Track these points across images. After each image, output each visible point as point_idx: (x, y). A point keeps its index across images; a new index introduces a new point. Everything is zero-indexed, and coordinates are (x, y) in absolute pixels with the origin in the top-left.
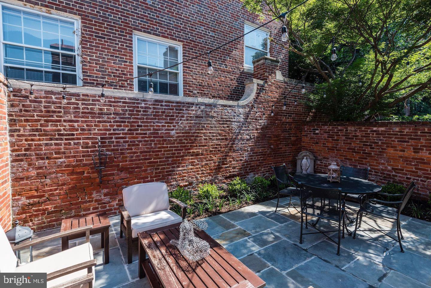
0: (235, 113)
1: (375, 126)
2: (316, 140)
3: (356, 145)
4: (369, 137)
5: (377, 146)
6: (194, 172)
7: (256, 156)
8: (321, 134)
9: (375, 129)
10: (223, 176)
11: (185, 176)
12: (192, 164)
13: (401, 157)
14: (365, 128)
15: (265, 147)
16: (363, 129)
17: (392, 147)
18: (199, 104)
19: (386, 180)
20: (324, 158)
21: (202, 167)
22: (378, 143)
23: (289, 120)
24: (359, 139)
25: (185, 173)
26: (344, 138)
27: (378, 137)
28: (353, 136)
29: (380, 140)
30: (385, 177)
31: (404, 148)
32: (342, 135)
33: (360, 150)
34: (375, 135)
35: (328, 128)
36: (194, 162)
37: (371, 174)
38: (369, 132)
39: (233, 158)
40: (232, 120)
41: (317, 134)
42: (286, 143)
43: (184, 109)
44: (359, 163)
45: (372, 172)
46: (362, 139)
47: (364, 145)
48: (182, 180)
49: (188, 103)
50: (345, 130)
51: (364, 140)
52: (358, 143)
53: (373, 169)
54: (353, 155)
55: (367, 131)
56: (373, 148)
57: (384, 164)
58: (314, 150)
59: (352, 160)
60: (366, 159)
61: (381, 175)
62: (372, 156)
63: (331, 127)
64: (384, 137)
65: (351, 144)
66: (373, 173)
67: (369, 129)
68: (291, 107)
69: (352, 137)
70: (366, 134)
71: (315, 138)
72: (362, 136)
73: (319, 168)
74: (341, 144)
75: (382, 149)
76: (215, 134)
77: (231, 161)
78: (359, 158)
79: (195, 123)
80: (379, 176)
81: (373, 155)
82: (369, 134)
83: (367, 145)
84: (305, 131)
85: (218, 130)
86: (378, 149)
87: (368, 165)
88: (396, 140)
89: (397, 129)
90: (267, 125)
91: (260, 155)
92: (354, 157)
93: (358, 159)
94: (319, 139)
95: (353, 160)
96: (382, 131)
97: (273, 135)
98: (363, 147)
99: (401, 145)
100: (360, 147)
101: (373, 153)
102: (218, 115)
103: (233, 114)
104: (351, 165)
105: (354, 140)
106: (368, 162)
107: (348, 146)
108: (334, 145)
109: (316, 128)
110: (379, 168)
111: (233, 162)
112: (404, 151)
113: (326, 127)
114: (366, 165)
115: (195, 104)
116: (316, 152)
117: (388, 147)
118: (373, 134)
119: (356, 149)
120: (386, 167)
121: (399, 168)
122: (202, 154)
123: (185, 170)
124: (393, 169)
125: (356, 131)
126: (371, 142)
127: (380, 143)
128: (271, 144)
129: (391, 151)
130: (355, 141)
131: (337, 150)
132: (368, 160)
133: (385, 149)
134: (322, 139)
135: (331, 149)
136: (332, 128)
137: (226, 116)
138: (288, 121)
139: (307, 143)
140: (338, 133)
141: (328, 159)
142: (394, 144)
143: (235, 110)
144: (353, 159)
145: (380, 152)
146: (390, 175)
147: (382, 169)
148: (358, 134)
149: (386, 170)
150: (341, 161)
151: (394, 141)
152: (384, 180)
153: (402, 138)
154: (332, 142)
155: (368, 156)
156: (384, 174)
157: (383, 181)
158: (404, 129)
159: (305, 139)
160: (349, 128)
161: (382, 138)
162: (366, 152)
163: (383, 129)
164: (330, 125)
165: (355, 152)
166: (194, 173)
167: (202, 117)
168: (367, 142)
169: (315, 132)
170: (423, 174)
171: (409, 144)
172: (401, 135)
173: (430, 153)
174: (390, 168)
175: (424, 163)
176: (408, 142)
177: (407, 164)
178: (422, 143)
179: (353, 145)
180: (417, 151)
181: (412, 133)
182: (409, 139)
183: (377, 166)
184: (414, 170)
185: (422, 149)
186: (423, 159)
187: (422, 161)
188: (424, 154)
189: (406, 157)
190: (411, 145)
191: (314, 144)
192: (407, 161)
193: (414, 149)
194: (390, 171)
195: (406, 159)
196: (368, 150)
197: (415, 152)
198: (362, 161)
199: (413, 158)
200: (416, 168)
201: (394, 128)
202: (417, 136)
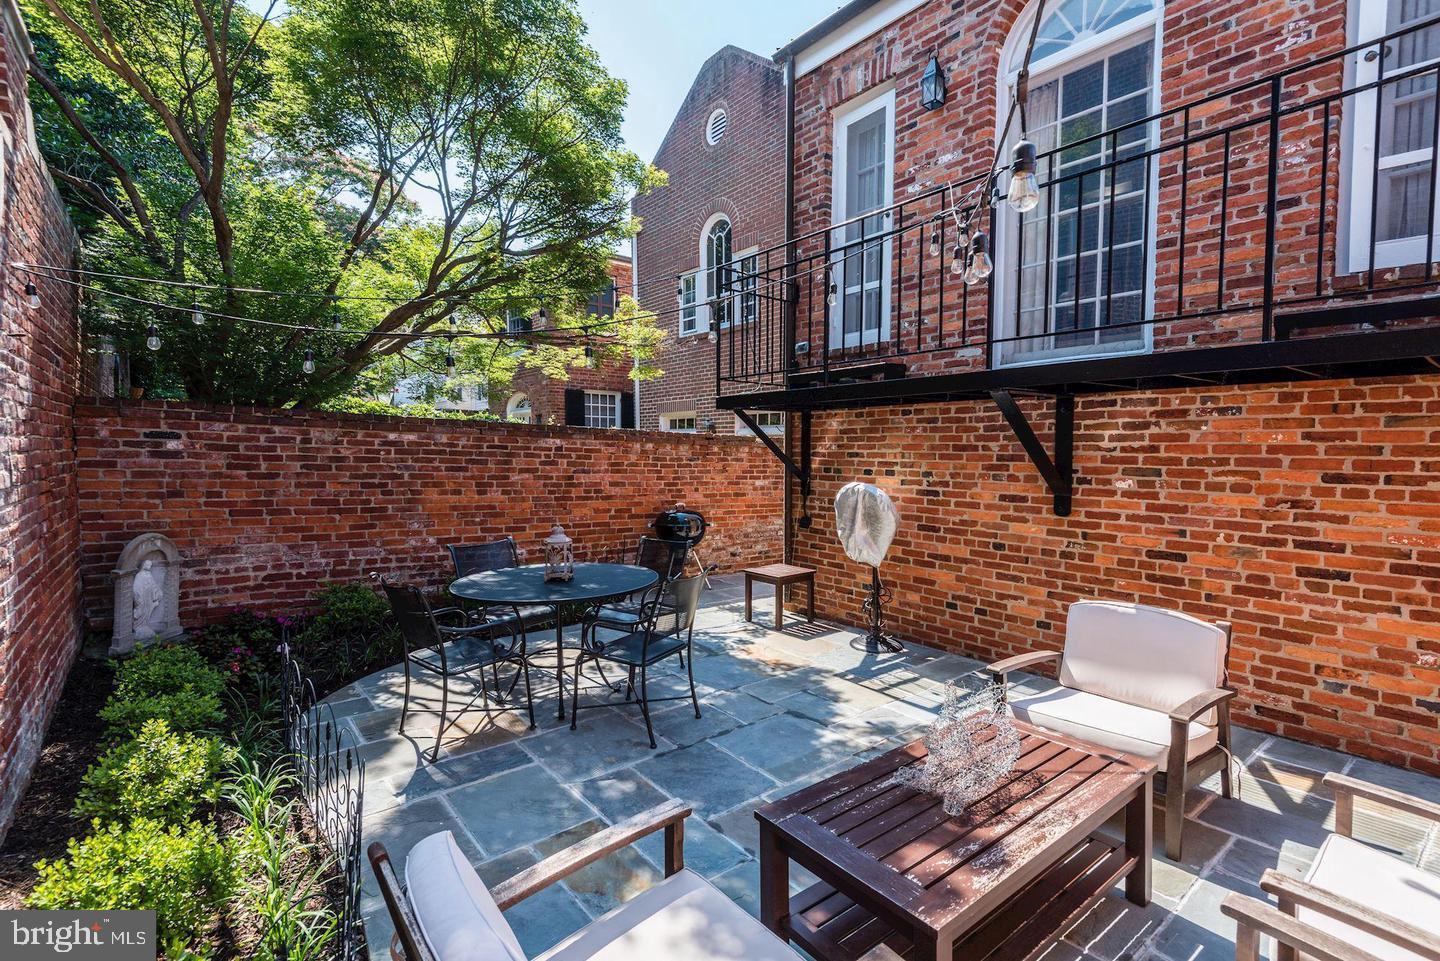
1: (393, 429)
2: (166, 479)
3: (341, 488)
4: (378, 460)
5: (401, 485)
8: (197, 455)
9: (392, 436)
13: (454, 508)
14: (367, 435)
16: (359, 437)
17: (435, 485)
19: (426, 575)
20: (218, 550)
22: (401, 476)
24: (349, 468)
26: (297, 466)
27: (402, 460)
28: (331, 459)
29: (407, 468)
30: (422, 568)
31: (460, 484)
32: (291, 458)
33: (354, 502)
34: (393, 455)
35: (227, 429)
37: (388, 569)
38: (376, 447)
41: (176, 454)
44: (352, 545)
45: (391, 561)
46: (357, 468)
47: (364, 485)
50: (299, 438)
51: (365, 471)
52: (346, 480)
53: (391, 552)
54: (333, 520)
55: (372, 444)
56: (390, 493)
57: (417, 533)
59: (328, 537)
60: (373, 526)
61: (411, 565)
62: (388, 517)
63: (241, 427)
64: (416, 460)
65: (323, 485)
66: (393, 564)
67: (376, 436)
69: (326, 462)
70: (368, 451)
71: (163, 474)
72: (357, 459)
73: (192, 598)
74: (287, 489)
75: (413, 492)
78: (352, 527)
80: (408, 567)
81: (390, 512)
82: (378, 452)
83: (372, 485)
84: (102, 443)
86: (403, 493)
87: (378, 544)
88: (443, 466)
89: (444, 439)
92: (337, 528)
93: (348, 530)
94: (184, 475)
95: (333, 538)
96: (410, 443)
98: (361, 493)
99: (452, 477)
100: (352, 494)
101: (390, 507)
104: (324, 555)
105: (334, 471)
106: (379, 534)
107: (312, 494)
108: (260, 494)
109: (164, 428)
110: (406, 546)
112: (458, 492)
113: (219, 427)
114: (373, 544)
117: (425, 485)
118: (388, 452)
119: (341, 499)
120: (424, 541)
121: (453, 535)
124: (439, 541)
125: (337, 442)
126: (385, 476)
127: (406, 478)
129: (433, 495)
130: (335, 477)
131: (271, 513)
132: (377, 529)
133: (419, 493)
134: (201, 475)
135: (248, 512)
136: (248, 430)
139: (117, 496)
140: (274, 449)
141: (234, 550)
142: (438, 476)
144: (333, 534)
145: (409, 501)
146: (432, 559)
147: (415, 548)
148: (344, 453)
149: (423, 549)
150: (291, 547)
151: (437, 469)
152: (420, 575)
153: (455, 461)
154: (248, 486)
155: (378, 518)
156: (420, 559)
157: (419, 579)
158: (458, 439)
160: (314, 433)
161: (410, 463)
162: (372, 505)
163: (412, 437)
164: (237, 420)
165: (340, 511)
168: (373, 476)
169: (160, 445)
170: (496, 539)
171: (469, 474)
172: (451, 453)
173: (504, 492)
174: (432, 540)
175: (496, 515)
176: (465, 469)
177: (467, 523)
178: (490, 470)
179: (330, 488)
180: (482, 489)
181: (472, 447)
182: (467, 461)
183: (403, 542)
184: (480, 534)
185: (491, 485)
186: (494, 507)
187: (492, 512)
188: (495, 495)
189: (465, 508)
190: (472, 478)
191: (157, 501)
192: (466, 515)
193: (478, 485)
194: (433, 549)
195: (464, 512)
196: (376, 499)
197: (480, 493)
198: (361, 536)
199: (478, 508)
200: (483, 530)
201: (438, 436)
202: (481, 454)
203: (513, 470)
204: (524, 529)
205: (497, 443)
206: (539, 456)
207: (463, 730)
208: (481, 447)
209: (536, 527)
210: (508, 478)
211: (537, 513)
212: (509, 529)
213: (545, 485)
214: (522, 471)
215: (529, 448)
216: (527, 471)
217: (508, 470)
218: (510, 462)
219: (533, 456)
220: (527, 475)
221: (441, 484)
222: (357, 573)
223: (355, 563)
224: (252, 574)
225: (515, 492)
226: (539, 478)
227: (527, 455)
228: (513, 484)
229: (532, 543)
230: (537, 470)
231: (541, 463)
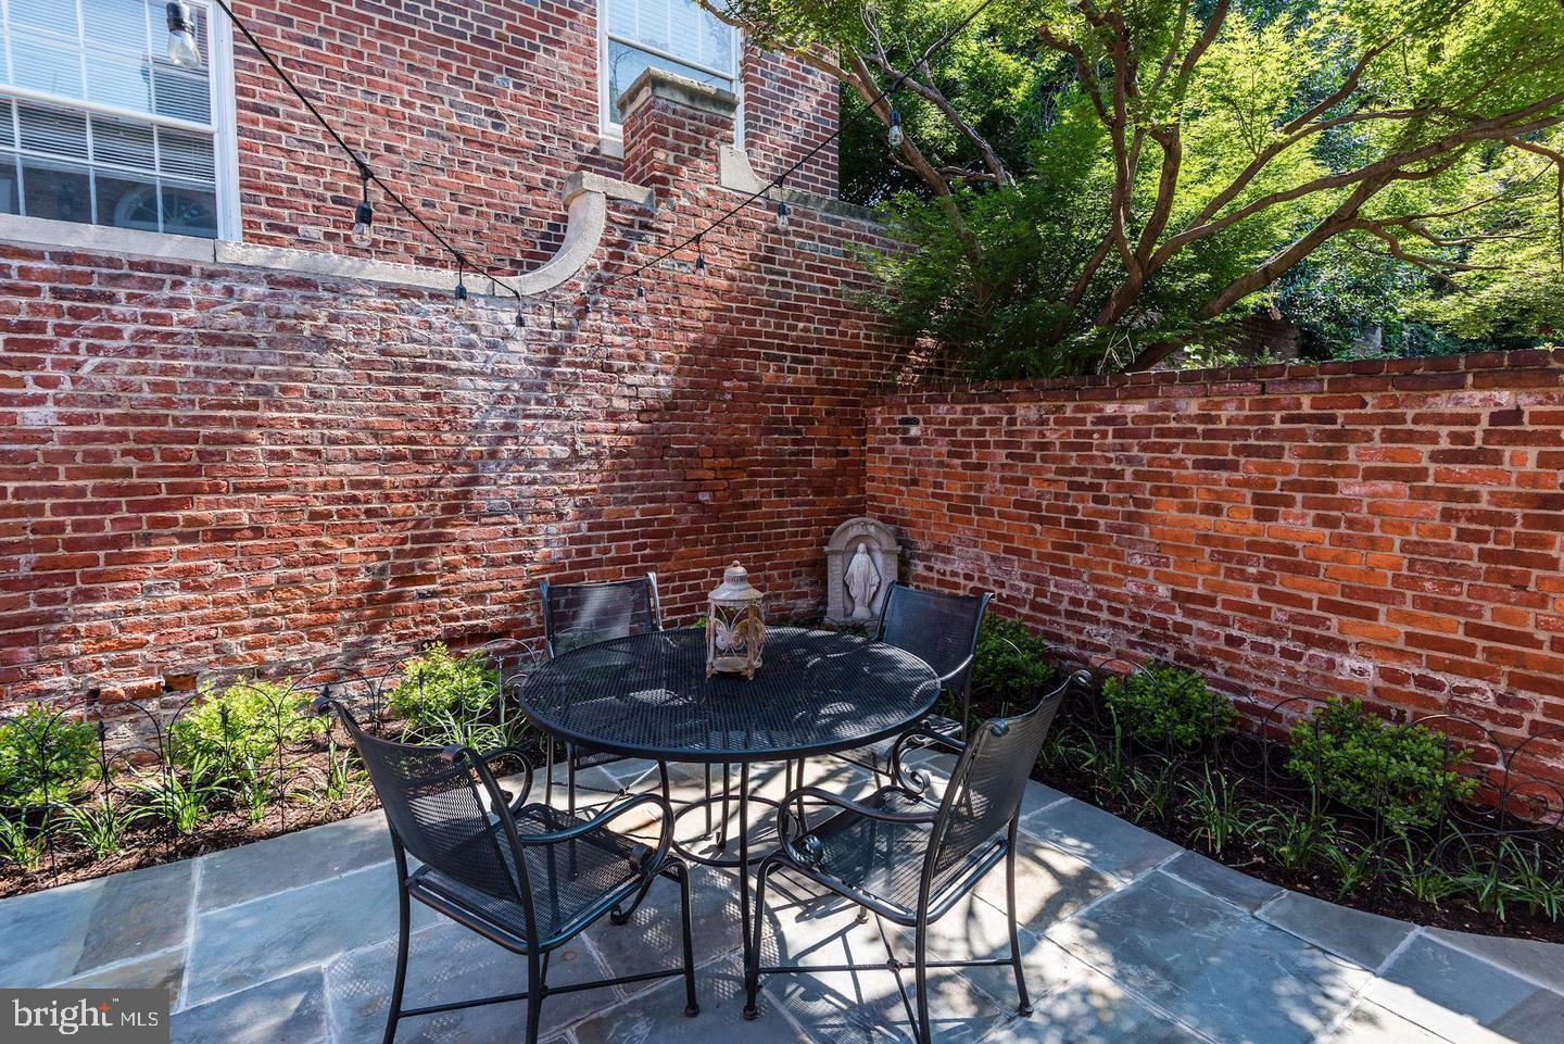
0: (474, 329)
1: (1110, 398)
2: (910, 467)
3: (1045, 488)
4: (1089, 447)
5: (1120, 488)
6: (204, 621)
7: (611, 539)
8: (928, 442)
9: (1110, 409)
10: (401, 637)
11: (142, 645)
12: (189, 579)
13: (1205, 539)
14: (1078, 409)
15: (663, 499)
16: (1068, 413)
17: (1173, 493)
18: (226, 274)
19: (1152, 648)
20: (939, 548)
21: (261, 593)
22: (1120, 475)
23: (795, 381)
24: (1055, 459)
25: (136, 627)
26: (1001, 455)
27: (1124, 448)
28: (1035, 445)
29: (1130, 461)
30: (1145, 634)
31: (1220, 495)
32: (998, 445)
33: (1057, 509)
34: (1110, 440)
35: (948, 412)
36: (202, 571)
37: (1096, 621)
38: (1089, 427)
39: (466, 550)
40: (453, 364)
41: (914, 441)
42: (780, 484)
43: (122, 293)
44: (1054, 571)
45: (1100, 608)
46: (1064, 459)
47: (1071, 486)
48: (113, 664)
49: (149, 266)
50: (1005, 418)
51: (1074, 464)
52: (1051, 476)
53: (1102, 594)
54: (1033, 531)
55: (1082, 422)
56: (1102, 500)
57: (1142, 573)
58: (903, 512)
59: (1027, 554)
60: (1079, 549)
61: (1130, 623)
62: (1100, 539)
63: (959, 408)
64: (1144, 448)
65: (1025, 482)
66: (1105, 615)
67: (1088, 410)
68: (810, 320)
69: (1030, 450)
70: (1078, 434)
71: (907, 462)
72: (1064, 446)
74: (993, 485)
75: (1137, 502)
76: (341, 433)
77: (452, 568)
78: (1055, 546)
79: (197, 371)
80: (1125, 627)
81: (1102, 531)
82: (1089, 434)
83: (1081, 486)
84: (876, 431)
85: (360, 411)
86: (1122, 503)
87: (1085, 577)
88: (1190, 458)
89: (1193, 408)
90: (674, 396)
91: (634, 536)
92: (1038, 543)
93: (1050, 549)
94: (920, 463)
95: (1034, 557)
96: (1137, 418)
97: (709, 443)
98: (1067, 496)
99: (1206, 480)
100: (1057, 496)
101: (1102, 522)
102: (358, 333)
103: (459, 333)
104: (1025, 578)
105: (1038, 462)
106: (1086, 562)
107: (1015, 492)
108: (969, 488)
109: (910, 415)
110: (1123, 590)
111: (465, 570)
112: (1217, 511)
113: (943, 408)
114: (1079, 576)
115: (196, 270)
116: (910, 524)
117: (1157, 491)
118: (1104, 435)
119: (1044, 503)
120: (1149, 588)
121: (1200, 590)
122: (258, 532)
123: (137, 611)
124: (1175, 595)
125: (1043, 422)
126: (1097, 473)
127: (1128, 478)
128: (700, 485)
129: (1169, 510)
130: (1039, 471)
131: (979, 512)
132: (1085, 555)
133: (1147, 504)
134: (930, 463)
135: (960, 508)
136: (965, 411)
137: (414, 341)
138: (790, 380)
139: (884, 481)
140: (982, 433)
141: (949, 550)
142: (1179, 477)
143: (472, 316)
144: (1034, 550)
145: (1129, 516)
146: (1161, 623)
147: (1135, 597)
148: (1051, 437)
149: (1149, 602)
150: (994, 559)
151: (1179, 464)
152: (1145, 646)
153: (1212, 449)
154: (962, 478)
155: (1087, 538)
156: (1143, 618)
157: (1139, 652)
158: (1218, 406)
159: (877, 466)
160: (1020, 411)
161: (1135, 452)
162: (1079, 516)
163: (1138, 408)
164: (955, 401)
165: (1042, 520)
166: (201, 630)
167: (250, 342)
168: (1083, 472)
169: (906, 431)
170: (1293, 619)
171: (1238, 476)
172: (1208, 434)
173: (1320, 521)
174: (1163, 591)
175: (1297, 569)
176: (1232, 466)
177: (1229, 573)
178: (1287, 469)
179: (1032, 487)
180: (1267, 505)
181: (1248, 420)
182: (1237, 451)
183: (1119, 583)
184: (1256, 600)
185: (1289, 502)
186: (1293, 551)
187: (1284, 558)
188: (1297, 524)
189: (1226, 542)
190: (1246, 483)
191: (903, 488)
192: (1228, 557)
193: (1257, 499)
194: (1162, 606)
195: (1226, 551)
196: (1084, 507)
197: (1260, 516)
198: (1064, 560)
199: (1252, 545)
200: (1263, 594)
201: (1181, 404)
202: (1266, 435)
203: (1350, 472)
204: (1371, 615)
205: (1306, 409)
206: (1433, 438)
208: (1267, 420)
209: (1409, 619)
210: (1333, 488)
211: (1414, 583)
212: (1326, 605)
213: (1448, 515)
214: (1371, 474)
215: (1401, 419)
216: (1388, 474)
217: (1333, 471)
218: (1340, 453)
219: (1410, 436)
220: (1387, 486)
221: (1185, 493)
222: (1058, 613)
223: (1057, 597)
224: (962, 582)
225: (1351, 523)
226: (1427, 494)
227: (1390, 437)
228: (1346, 504)
229: (1400, 654)
230: (1421, 474)
231: (1434, 457)
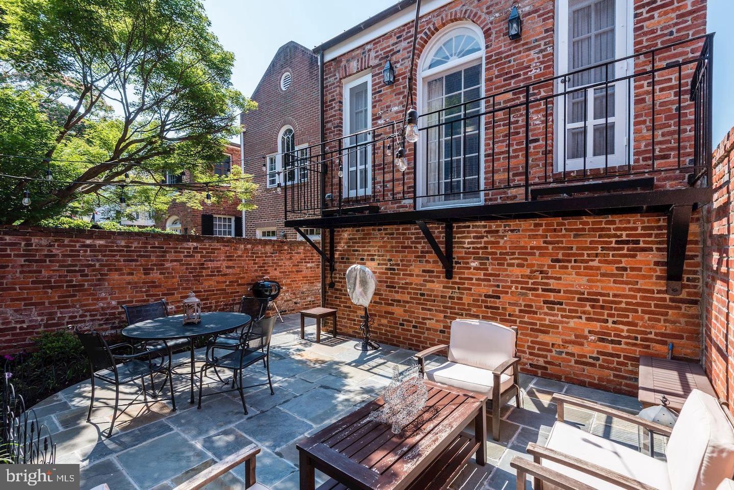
1: (89, 238)
3: (51, 273)
4: (79, 256)
5: (94, 270)
9: (88, 242)
13: (129, 283)
14: (71, 241)
16: (66, 242)
17: (116, 270)
19: (109, 323)
22: (94, 265)
24: (58, 261)
26: (21, 261)
27: (95, 256)
28: (46, 256)
29: (98, 260)
30: (107, 319)
31: (133, 270)
32: (16, 255)
33: (62, 281)
34: (88, 253)
37: (84, 321)
38: (77, 248)
44: (59, 308)
45: (86, 316)
46: (64, 261)
47: (68, 271)
50: (23, 243)
51: (69, 263)
52: (57, 268)
53: (86, 311)
54: (47, 293)
55: (75, 246)
56: (87, 275)
57: (106, 299)
59: (43, 303)
60: (75, 296)
61: (100, 318)
62: (86, 290)
64: (104, 256)
65: (40, 272)
66: (88, 318)
67: (78, 242)
69: (42, 258)
70: (72, 251)
72: (64, 256)
75: (102, 275)
78: (59, 297)
80: (98, 320)
81: (86, 287)
82: (79, 251)
83: (75, 271)
86: (95, 275)
87: (78, 306)
88: (122, 259)
89: (123, 243)
92: (50, 298)
93: (57, 299)
95: (47, 304)
96: (100, 246)
98: (66, 276)
99: (128, 265)
100: (60, 276)
101: (86, 284)
105: (48, 263)
106: (78, 300)
107: (32, 277)
110: (97, 307)
112: (132, 274)
114: (74, 306)
117: (110, 270)
118: (86, 251)
119: (53, 280)
120: (109, 303)
121: (128, 299)
124: (119, 303)
125: (50, 246)
126: (82, 265)
127: (97, 266)
129: (115, 276)
130: (48, 266)
132: (78, 298)
133: (106, 275)
140: (4, 250)
142: (118, 265)
144: (47, 301)
145: (99, 280)
146: (114, 314)
147: (102, 308)
148: (55, 252)
149: (108, 308)
151: (118, 261)
152: (106, 324)
153: (130, 256)
155: (78, 291)
156: (106, 314)
157: (105, 326)
158: (132, 243)
160: (35, 240)
161: (100, 257)
162: (74, 283)
163: (102, 242)
165: (52, 288)
168: (75, 266)
170: (155, 300)
171: (138, 263)
172: (127, 251)
173: (161, 273)
174: (114, 303)
175: (156, 287)
176: (136, 261)
177: (137, 292)
178: (152, 261)
179: (44, 273)
180: (147, 271)
181: (141, 247)
182: (138, 256)
183: (95, 304)
184: (145, 298)
185: (153, 270)
186: (154, 282)
187: (153, 285)
188: (155, 275)
189: (136, 283)
190: (141, 265)
192: (136, 287)
193: (144, 269)
194: (114, 308)
195: (135, 286)
196: (76, 279)
197: (145, 274)
198: (66, 302)
199: (144, 283)
200: (147, 296)
201: (119, 242)
202: (146, 251)
203: (167, 261)
204: (173, 294)
205: (157, 245)
206: (184, 252)
207: (130, 416)
208: (147, 247)
209: (181, 293)
210: (164, 265)
211: (182, 285)
212: (164, 295)
213: (187, 269)
214: (172, 261)
215: (177, 248)
216: (176, 261)
217: (164, 261)
218: (165, 256)
219: (180, 252)
220: (175, 263)
221: (121, 270)
222: (63, 324)
223: (62, 318)
225: (168, 273)
226: (183, 265)
227: (176, 252)
228: (167, 269)
229: (179, 302)
230: (182, 260)
231: (185, 256)
